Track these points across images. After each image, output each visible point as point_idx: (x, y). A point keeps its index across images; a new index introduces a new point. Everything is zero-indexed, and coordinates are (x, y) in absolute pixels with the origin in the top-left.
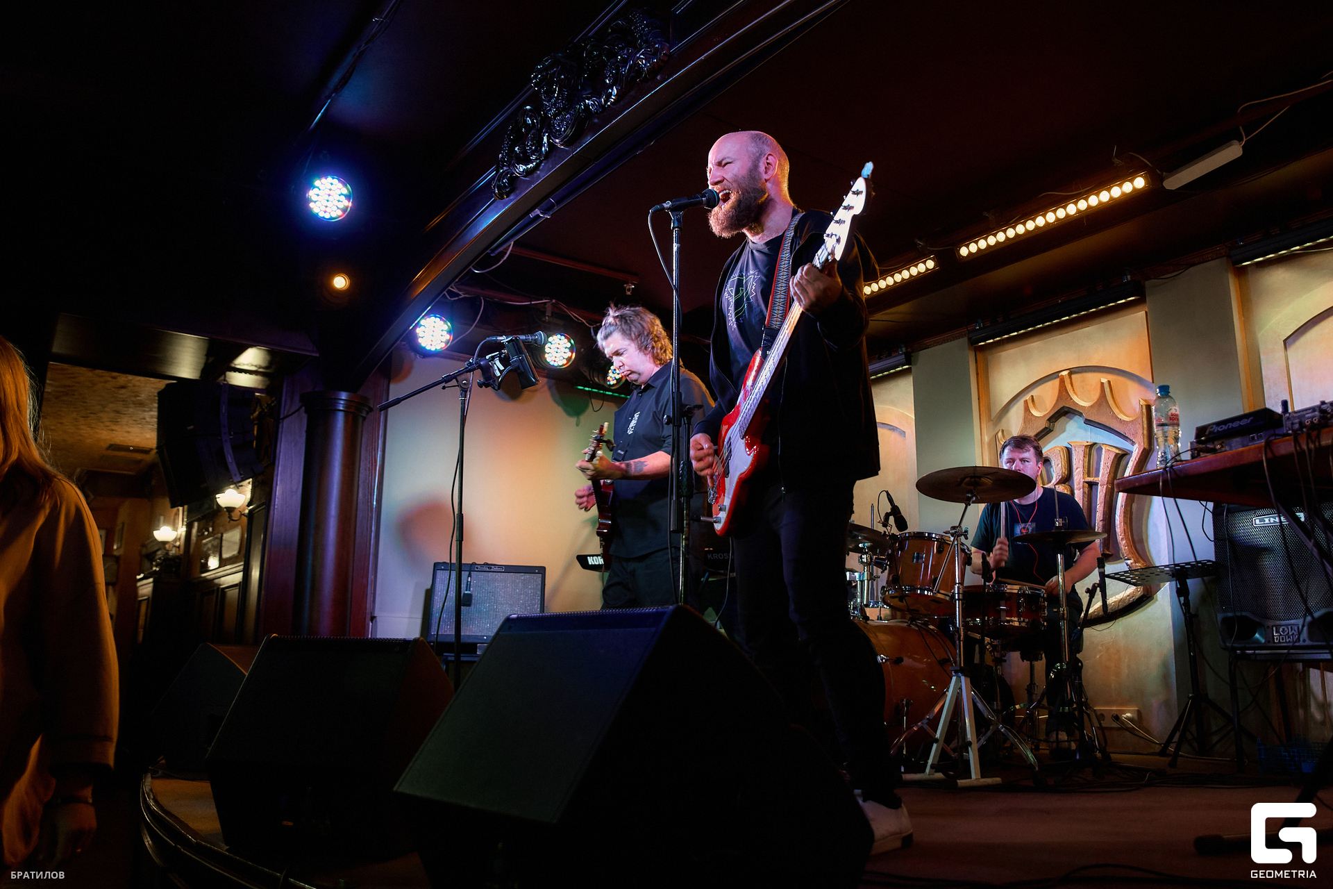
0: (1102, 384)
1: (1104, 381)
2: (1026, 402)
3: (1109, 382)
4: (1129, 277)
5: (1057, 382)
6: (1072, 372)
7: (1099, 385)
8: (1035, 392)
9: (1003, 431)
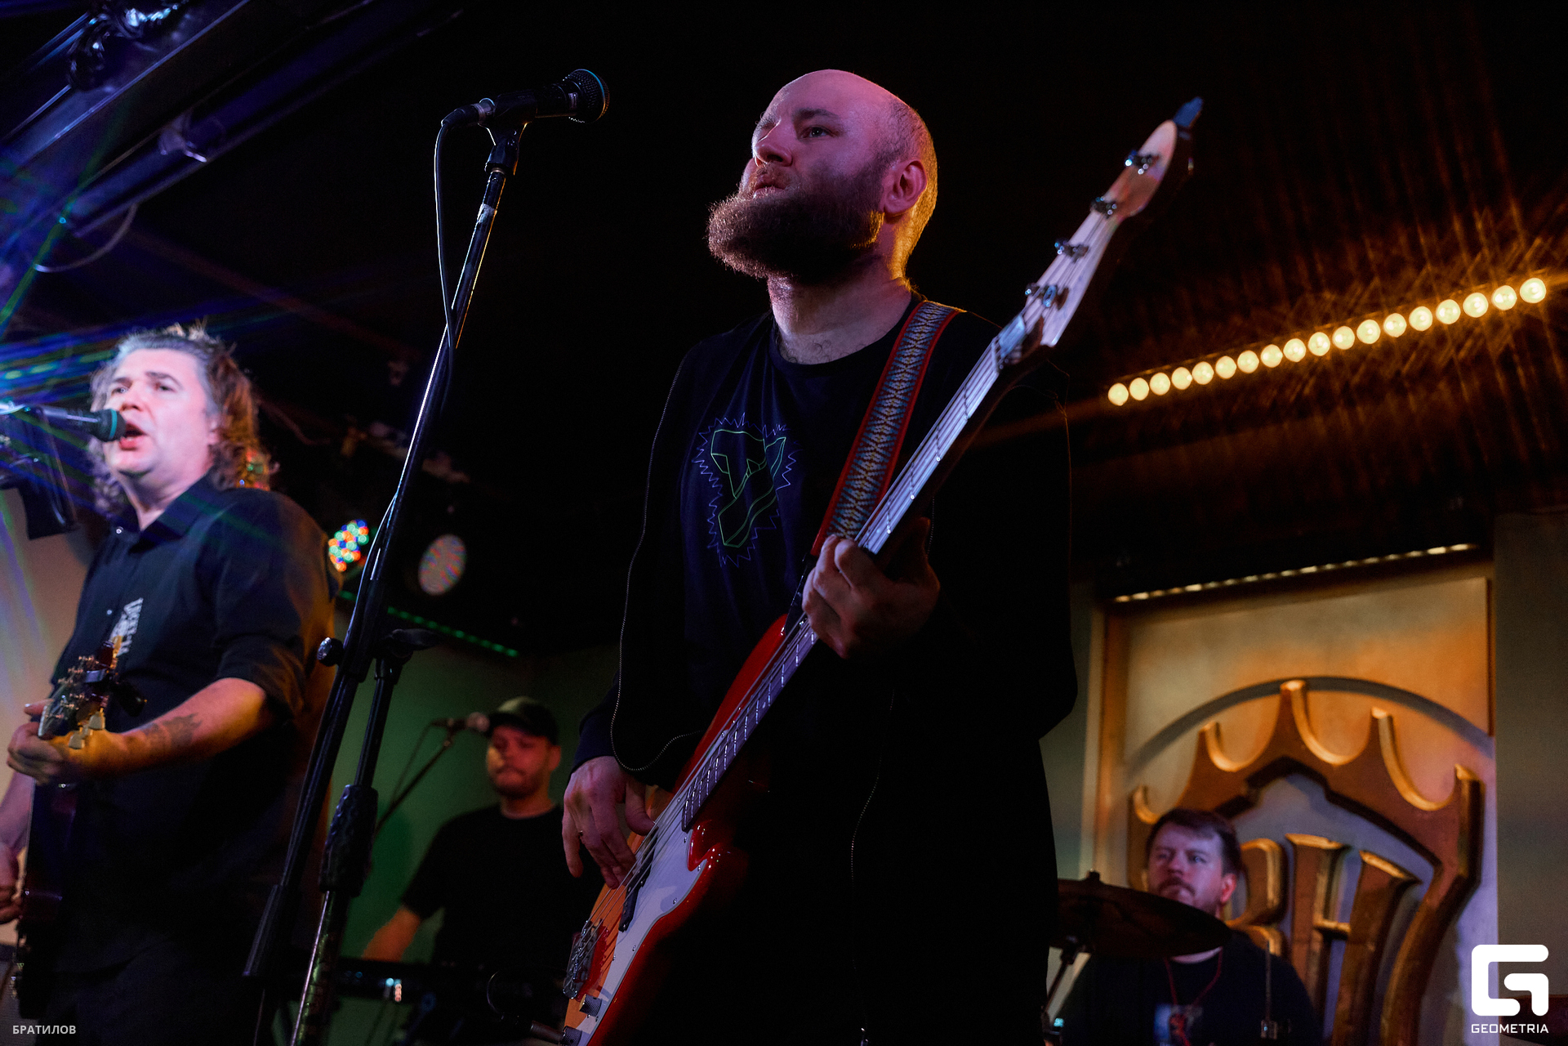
0: (1375, 722)
1: (1380, 714)
2: (1202, 736)
3: (1390, 719)
4: (1460, 501)
5: (1272, 703)
6: (1311, 684)
7: (1367, 725)
8: (1225, 718)
9: (1145, 790)
